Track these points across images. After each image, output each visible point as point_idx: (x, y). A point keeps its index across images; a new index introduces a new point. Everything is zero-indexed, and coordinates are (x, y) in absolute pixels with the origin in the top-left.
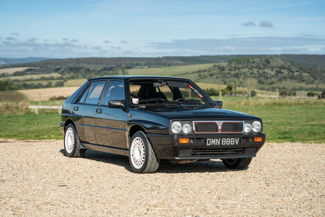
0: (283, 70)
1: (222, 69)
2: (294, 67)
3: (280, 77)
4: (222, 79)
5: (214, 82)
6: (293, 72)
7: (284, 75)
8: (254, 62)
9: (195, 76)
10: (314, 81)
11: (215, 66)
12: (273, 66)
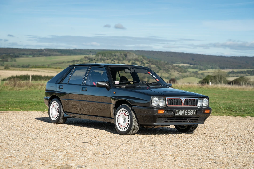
0: (137, 62)
1: (91, 60)
2: (145, 60)
6: (144, 64)
8: (115, 55)
10: (159, 71)
11: (85, 57)
12: (129, 59)
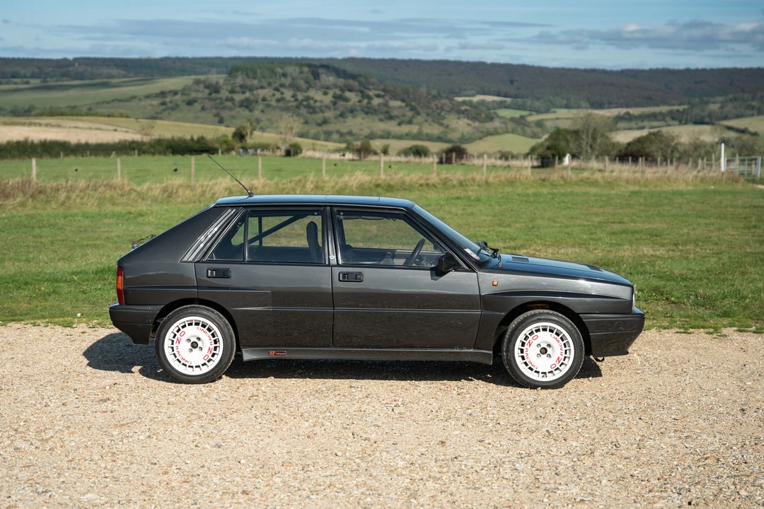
0: (348, 94)
1: (215, 89)
2: (371, 87)
3: (341, 109)
4: (214, 111)
5: (196, 120)
6: (370, 98)
7: (350, 104)
8: (284, 75)
9: (151, 105)
10: (413, 117)
11: (197, 82)
12: (327, 84)
